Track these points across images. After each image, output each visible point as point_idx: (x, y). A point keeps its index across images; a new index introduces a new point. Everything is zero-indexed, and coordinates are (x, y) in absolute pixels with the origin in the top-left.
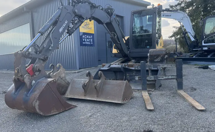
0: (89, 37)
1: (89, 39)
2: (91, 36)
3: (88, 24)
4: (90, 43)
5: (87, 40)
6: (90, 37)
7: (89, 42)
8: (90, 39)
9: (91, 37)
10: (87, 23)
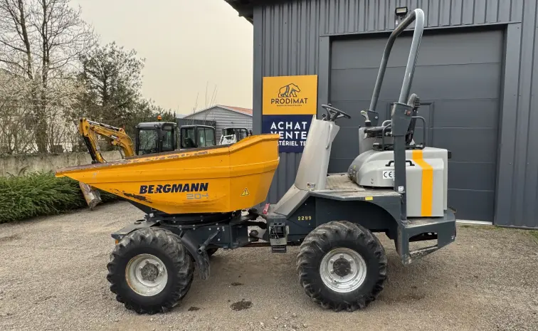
0: (294, 126)
1: (293, 130)
2: (304, 123)
3: (293, 90)
4: (298, 143)
5: (284, 136)
6: (297, 126)
7: (294, 139)
8: (297, 133)
9: (302, 126)
10: (291, 87)
